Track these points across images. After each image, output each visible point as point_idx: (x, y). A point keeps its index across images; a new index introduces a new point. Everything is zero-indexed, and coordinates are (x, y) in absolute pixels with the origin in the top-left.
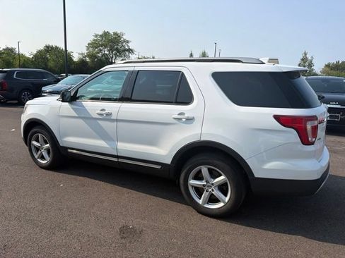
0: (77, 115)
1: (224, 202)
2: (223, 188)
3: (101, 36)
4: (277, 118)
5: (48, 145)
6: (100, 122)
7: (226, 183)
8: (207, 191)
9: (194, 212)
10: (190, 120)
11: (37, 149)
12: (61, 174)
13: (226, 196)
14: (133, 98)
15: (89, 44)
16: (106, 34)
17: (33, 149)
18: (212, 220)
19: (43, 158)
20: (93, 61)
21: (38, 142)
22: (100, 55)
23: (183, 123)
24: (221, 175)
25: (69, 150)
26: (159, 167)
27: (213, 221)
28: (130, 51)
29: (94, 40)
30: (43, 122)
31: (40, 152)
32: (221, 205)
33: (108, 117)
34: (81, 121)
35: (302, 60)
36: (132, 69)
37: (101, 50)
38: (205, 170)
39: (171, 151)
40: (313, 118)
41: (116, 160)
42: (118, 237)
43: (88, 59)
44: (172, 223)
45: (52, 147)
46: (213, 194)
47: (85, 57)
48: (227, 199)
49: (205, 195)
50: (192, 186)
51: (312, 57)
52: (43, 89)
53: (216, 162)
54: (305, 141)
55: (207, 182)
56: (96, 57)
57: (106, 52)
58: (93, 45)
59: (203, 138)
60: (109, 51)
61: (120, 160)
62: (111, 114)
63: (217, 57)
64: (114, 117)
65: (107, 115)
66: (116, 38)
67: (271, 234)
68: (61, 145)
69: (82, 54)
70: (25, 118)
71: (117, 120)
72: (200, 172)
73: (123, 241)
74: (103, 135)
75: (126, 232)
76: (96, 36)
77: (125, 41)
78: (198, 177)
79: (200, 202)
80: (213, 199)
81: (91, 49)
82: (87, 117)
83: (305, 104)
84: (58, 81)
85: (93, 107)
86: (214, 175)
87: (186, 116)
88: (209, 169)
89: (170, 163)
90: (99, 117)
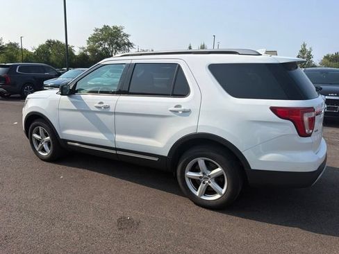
0: (75, 108)
1: (220, 194)
2: (219, 180)
3: (101, 30)
4: (274, 109)
5: (48, 138)
6: (98, 115)
7: (223, 175)
8: (204, 183)
9: (191, 204)
10: (186, 112)
11: (38, 142)
12: (61, 167)
13: (223, 188)
14: (130, 91)
15: (89, 38)
16: (106, 28)
17: (34, 141)
18: (209, 211)
19: (43, 150)
20: (93, 55)
21: (39, 134)
22: (100, 49)
23: (180, 115)
24: (218, 167)
25: (69, 143)
26: (156, 159)
27: (210, 213)
28: (129, 44)
29: (94, 34)
30: (42, 115)
31: (40, 145)
32: (217, 197)
33: (106, 110)
34: (80, 114)
35: (301, 51)
36: (129, 62)
37: (101, 44)
38: (201, 162)
39: (168, 143)
40: (311, 109)
41: (114, 152)
42: (116, 228)
43: (88, 53)
44: (169, 214)
45: (52, 140)
46: (209, 186)
47: (86, 51)
48: (223, 191)
49: (202, 186)
50: (189, 178)
51: (311, 49)
52: (45, 83)
53: (212, 154)
54: (302, 133)
55: (204, 174)
56: (96, 51)
57: (106, 46)
58: (94, 39)
60: (109, 45)
61: (119, 153)
62: (109, 107)
63: (216, 49)
64: (112, 110)
65: (105, 108)
66: (115, 32)
67: (267, 226)
68: (61, 138)
69: (83, 48)
70: (26, 111)
71: (115, 113)
72: (197, 164)
73: (121, 232)
74: (101, 128)
75: (124, 223)
76: (97, 30)
77: (124, 35)
78: (195, 169)
79: (197, 193)
80: (209, 191)
81: (91, 44)
82: (85, 110)
83: (303, 96)
84: (59, 75)
85: (91, 100)
86: (210, 167)
87: (183, 108)
88: (206, 161)
89: (166, 155)
90: (97, 110)
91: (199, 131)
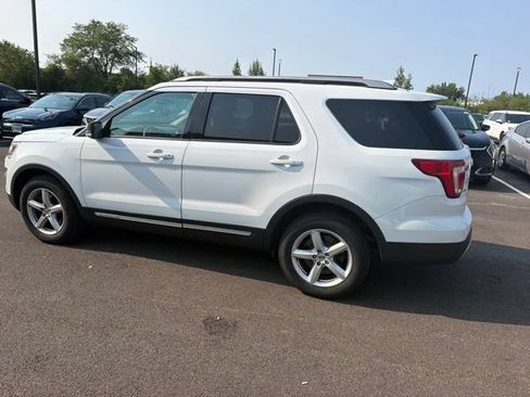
0: (112, 159)
1: (342, 277)
2: (341, 259)
3: (86, 28)
4: (416, 162)
5: (59, 206)
6: (152, 169)
7: (346, 252)
8: (318, 264)
9: (299, 293)
10: (296, 166)
11: (38, 213)
12: (83, 251)
13: (344, 268)
14: (206, 135)
15: (65, 41)
16: (95, 25)
17: (30, 213)
18: (326, 302)
19: (48, 226)
20: (73, 70)
21: (40, 201)
22: (86, 59)
23: (288, 170)
24: (339, 241)
25: (98, 214)
26: (248, 234)
27: (328, 304)
28: (137, 55)
29: (74, 34)
30: (50, 169)
31: (42, 218)
32: (337, 281)
33: (169, 162)
34: (120, 169)
35: (397, 79)
36: (202, 90)
37: (87, 52)
38: (315, 235)
39: (267, 211)
40: (460, 163)
41: (179, 225)
43: (64, 66)
44: (274, 310)
45: (66, 210)
46: (326, 268)
47: (60, 62)
48: (346, 273)
49: (315, 269)
50: (297, 259)
52: (5, 115)
53: (331, 223)
54: (451, 194)
55: (319, 251)
56: (77, 63)
57: (95, 56)
58: (72, 42)
59: (317, 191)
60: (100, 53)
61: (186, 226)
62: (172, 158)
64: (177, 162)
65: (165, 158)
66: (112, 32)
68: (83, 205)
69: (54, 57)
71: (182, 167)
72: (309, 237)
74: (158, 189)
75: (214, 326)
76: (79, 27)
77: (127, 38)
78: (305, 245)
79: (308, 279)
80: (326, 274)
81: (70, 50)
82: (131, 163)
83: (450, 146)
84: (27, 103)
85: (142, 147)
86: (328, 241)
87: (291, 160)
88: (322, 234)
89: (265, 227)
90: (152, 161)
91: (315, 193)
